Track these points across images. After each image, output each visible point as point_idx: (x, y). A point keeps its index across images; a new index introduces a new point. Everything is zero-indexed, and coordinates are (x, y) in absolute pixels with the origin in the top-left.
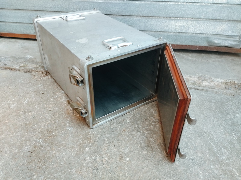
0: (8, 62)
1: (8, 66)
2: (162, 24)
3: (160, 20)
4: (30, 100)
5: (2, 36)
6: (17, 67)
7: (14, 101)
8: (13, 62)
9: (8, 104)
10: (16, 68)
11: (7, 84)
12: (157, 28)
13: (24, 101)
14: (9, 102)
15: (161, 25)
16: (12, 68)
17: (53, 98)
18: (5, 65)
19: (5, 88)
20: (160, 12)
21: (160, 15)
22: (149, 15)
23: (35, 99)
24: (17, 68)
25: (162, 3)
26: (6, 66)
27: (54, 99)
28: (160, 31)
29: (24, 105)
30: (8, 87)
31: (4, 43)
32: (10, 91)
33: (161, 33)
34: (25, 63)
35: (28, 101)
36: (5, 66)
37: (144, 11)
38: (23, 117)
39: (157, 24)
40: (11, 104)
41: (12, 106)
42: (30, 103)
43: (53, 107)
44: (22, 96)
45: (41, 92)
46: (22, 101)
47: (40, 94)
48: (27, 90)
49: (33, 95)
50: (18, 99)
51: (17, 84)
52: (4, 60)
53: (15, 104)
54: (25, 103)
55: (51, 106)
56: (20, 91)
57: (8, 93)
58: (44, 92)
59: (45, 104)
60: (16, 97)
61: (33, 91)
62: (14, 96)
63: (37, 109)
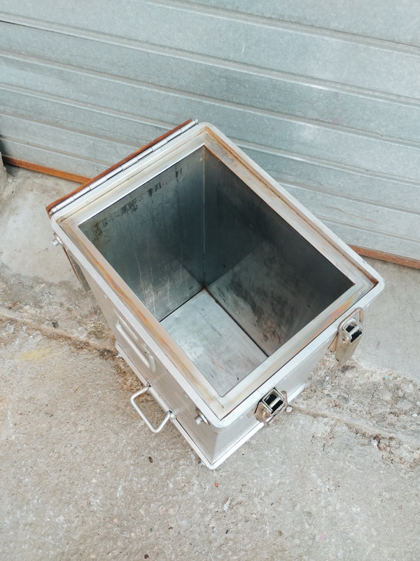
0: (59, 309)
1: (62, 331)
4: (127, 483)
6: (81, 333)
7: (97, 486)
8: (68, 309)
9: (86, 494)
10: (81, 337)
11: (72, 413)
13: (116, 489)
14: (88, 489)
16: (70, 335)
17: (172, 480)
19: (70, 429)
23: (137, 483)
24: (83, 338)
26: (58, 331)
27: (175, 483)
29: (117, 503)
30: (75, 424)
32: (83, 442)
34: (96, 317)
35: (124, 489)
36: (54, 329)
38: (122, 546)
40: (93, 495)
41: (95, 504)
42: (129, 497)
43: (175, 515)
44: (108, 466)
45: (146, 454)
46: (111, 488)
47: (144, 460)
48: (117, 443)
49: (132, 468)
50: (103, 479)
51: (92, 412)
52: (47, 301)
53: (99, 496)
54: (118, 495)
55: (171, 511)
56: (104, 447)
57: (79, 451)
58: (152, 453)
59: (160, 503)
60: (98, 471)
61: (129, 448)
62: (94, 466)
63: (144, 519)
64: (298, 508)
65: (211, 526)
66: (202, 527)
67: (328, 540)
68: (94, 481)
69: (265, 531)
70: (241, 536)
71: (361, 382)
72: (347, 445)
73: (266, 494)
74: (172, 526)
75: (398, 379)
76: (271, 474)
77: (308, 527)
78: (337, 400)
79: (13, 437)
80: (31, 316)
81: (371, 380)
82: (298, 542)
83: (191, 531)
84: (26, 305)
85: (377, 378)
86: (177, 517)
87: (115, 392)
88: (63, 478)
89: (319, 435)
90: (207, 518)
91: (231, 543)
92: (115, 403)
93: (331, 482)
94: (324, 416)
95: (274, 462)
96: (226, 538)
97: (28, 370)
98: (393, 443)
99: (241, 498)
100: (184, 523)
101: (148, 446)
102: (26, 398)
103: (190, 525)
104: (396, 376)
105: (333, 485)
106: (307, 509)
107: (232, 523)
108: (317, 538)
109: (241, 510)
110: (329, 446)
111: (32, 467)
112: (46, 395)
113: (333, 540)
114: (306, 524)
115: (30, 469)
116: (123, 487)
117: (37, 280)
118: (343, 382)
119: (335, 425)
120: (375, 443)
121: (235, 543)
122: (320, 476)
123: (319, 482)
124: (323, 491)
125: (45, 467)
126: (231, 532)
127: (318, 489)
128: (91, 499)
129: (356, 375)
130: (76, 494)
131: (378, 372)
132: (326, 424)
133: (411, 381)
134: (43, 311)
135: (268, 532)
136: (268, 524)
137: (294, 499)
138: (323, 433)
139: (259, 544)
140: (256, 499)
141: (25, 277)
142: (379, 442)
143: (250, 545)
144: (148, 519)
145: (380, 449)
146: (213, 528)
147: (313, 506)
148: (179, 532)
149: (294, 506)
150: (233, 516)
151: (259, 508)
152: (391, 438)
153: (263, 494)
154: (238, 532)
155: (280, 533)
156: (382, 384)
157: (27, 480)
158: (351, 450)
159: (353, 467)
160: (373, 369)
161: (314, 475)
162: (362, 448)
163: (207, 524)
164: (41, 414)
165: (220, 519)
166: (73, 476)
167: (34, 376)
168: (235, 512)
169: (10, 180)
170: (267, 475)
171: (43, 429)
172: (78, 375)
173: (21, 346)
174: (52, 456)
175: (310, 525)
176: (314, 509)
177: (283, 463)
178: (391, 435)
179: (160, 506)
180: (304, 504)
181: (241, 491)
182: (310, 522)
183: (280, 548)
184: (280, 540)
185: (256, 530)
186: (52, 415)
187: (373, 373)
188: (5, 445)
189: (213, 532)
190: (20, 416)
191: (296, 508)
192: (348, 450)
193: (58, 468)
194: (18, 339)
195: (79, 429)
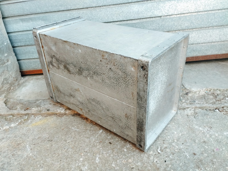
0: (49, 105)
1: (52, 111)
2: (205, 34)
3: (202, 31)
4: (101, 155)
5: (27, 74)
7: (83, 161)
9: (78, 167)
10: (62, 112)
11: (63, 137)
12: (199, 40)
13: (95, 159)
14: (78, 164)
15: (203, 36)
16: (56, 112)
17: (125, 148)
18: (48, 110)
19: (63, 143)
20: (202, 23)
21: (203, 26)
22: (190, 28)
23: (106, 154)
25: (203, 13)
26: (49, 112)
28: (203, 42)
29: (97, 165)
30: (66, 141)
31: (32, 82)
32: (71, 146)
33: (204, 44)
35: (100, 158)
36: (48, 112)
37: (184, 24)
39: (199, 36)
40: (82, 166)
41: (84, 170)
42: (103, 161)
43: (133, 162)
44: (88, 151)
45: (107, 142)
46: (92, 160)
47: (107, 144)
48: (90, 142)
49: (101, 148)
50: (86, 157)
51: (73, 134)
52: (43, 104)
53: (86, 165)
54: (97, 162)
55: (130, 161)
56: (83, 145)
57: (70, 150)
58: (110, 140)
59: (122, 159)
60: (83, 154)
61: (97, 141)
62: (79, 153)
63: (116, 169)
64: (197, 141)
65: (155, 161)
66: (151, 163)
67: (221, 150)
68: (81, 159)
69: (186, 155)
70: (174, 161)
71: (197, 96)
72: (205, 114)
73: (177, 140)
74: (133, 167)
75: (211, 91)
76: (175, 133)
77: (207, 147)
78: (190, 103)
79: (31, 154)
80: (35, 111)
81: (201, 94)
82: (206, 155)
83: (145, 167)
84: (33, 108)
85: (202, 93)
86: (134, 162)
87: (83, 125)
88: (63, 163)
89: (190, 114)
90: (152, 158)
91: (170, 166)
92: (84, 128)
93: (207, 127)
94: (188, 108)
95: (174, 128)
96: (166, 165)
97: (36, 128)
98: (225, 108)
99: (165, 146)
100: (139, 164)
101: (107, 138)
102: (36, 138)
103: (143, 164)
104: (210, 90)
105: (208, 128)
106: (202, 141)
107: (166, 157)
108: (215, 150)
109: (168, 150)
110: (197, 117)
111: (43, 164)
112: (47, 134)
113: (224, 148)
114: (205, 146)
115: (42, 165)
116: (99, 157)
117: (37, 100)
118: (189, 98)
119: (195, 110)
120: (217, 110)
121: (172, 165)
122: (200, 127)
123: (201, 129)
124: (205, 131)
125: (51, 161)
126: (168, 161)
127: (202, 131)
128: (82, 168)
129: (193, 94)
130: (72, 168)
131: (201, 90)
132: (190, 110)
133: (217, 90)
134: (41, 108)
135: (187, 155)
136: (185, 152)
137: (193, 139)
138: (191, 113)
139: (186, 162)
140: (173, 144)
141: (31, 101)
142: (219, 110)
143: (181, 164)
144: (118, 168)
145: (220, 112)
146: (157, 162)
147: (204, 138)
148: (138, 169)
149: (195, 141)
150: (165, 154)
151: (177, 147)
152: (223, 107)
153: (176, 141)
154: (171, 160)
155: (195, 154)
156: (206, 94)
157: (41, 170)
158: (208, 115)
159: (213, 120)
160: (199, 89)
161: (196, 127)
162: (212, 113)
163: (152, 161)
164: (46, 142)
165: (159, 157)
166: (69, 161)
167: (39, 130)
168: (166, 152)
169: (22, 78)
170: (173, 133)
171: (48, 147)
172: (63, 124)
173: (31, 122)
174: (54, 156)
175: (208, 146)
176: (206, 139)
177: (179, 127)
178: (222, 106)
179: (123, 160)
180: (199, 139)
181: (164, 143)
182: (207, 145)
183: (198, 160)
184: (195, 157)
185: (181, 156)
186: (52, 140)
187: (199, 91)
188: (26, 159)
189: (158, 163)
190: (33, 146)
191: (196, 142)
192: (206, 115)
193: (59, 160)
194: (30, 120)
195: (68, 142)
